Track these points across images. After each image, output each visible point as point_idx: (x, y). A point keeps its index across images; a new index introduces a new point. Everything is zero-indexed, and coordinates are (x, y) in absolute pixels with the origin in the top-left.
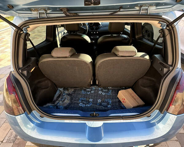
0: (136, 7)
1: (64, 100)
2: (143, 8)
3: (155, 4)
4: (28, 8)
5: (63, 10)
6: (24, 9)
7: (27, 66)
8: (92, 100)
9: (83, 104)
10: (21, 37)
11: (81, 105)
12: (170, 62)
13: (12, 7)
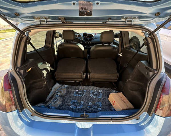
0: (122, 19)
1: (56, 102)
2: (128, 19)
3: (138, 17)
4: (32, 16)
5: (61, 19)
6: (28, 17)
7: (24, 66)
8: (83, 102)
9: (74, 106)
10: (23, 40)
11: (72, 106)
12: (154, 67)
13: (18, 15)
